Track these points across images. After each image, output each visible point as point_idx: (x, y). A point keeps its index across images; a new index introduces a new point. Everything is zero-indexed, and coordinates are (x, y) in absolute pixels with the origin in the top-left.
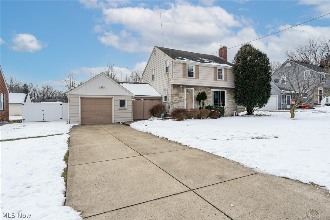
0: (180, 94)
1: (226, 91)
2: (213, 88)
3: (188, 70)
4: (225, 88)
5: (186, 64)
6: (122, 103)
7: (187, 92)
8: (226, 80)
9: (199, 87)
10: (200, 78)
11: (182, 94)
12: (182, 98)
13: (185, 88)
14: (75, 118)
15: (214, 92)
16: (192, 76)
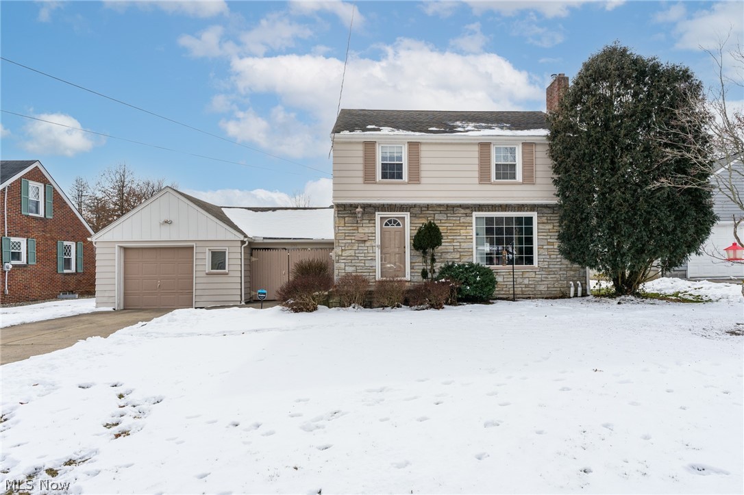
0: (361, 230)
1: (534, 215)
2: (480, 208)
3: (383, 159)
4: (533, 207)
5: (373, 143)
6: (218, 261)
7: (386, 225)
8: (529, 178)
9: (428, 207)
10: (423, 180)
11: (366, 230)
12: (368, 244)
13: (377, 213)
14: (107, 294)
15: (489, 220)
16: (400, 176)
